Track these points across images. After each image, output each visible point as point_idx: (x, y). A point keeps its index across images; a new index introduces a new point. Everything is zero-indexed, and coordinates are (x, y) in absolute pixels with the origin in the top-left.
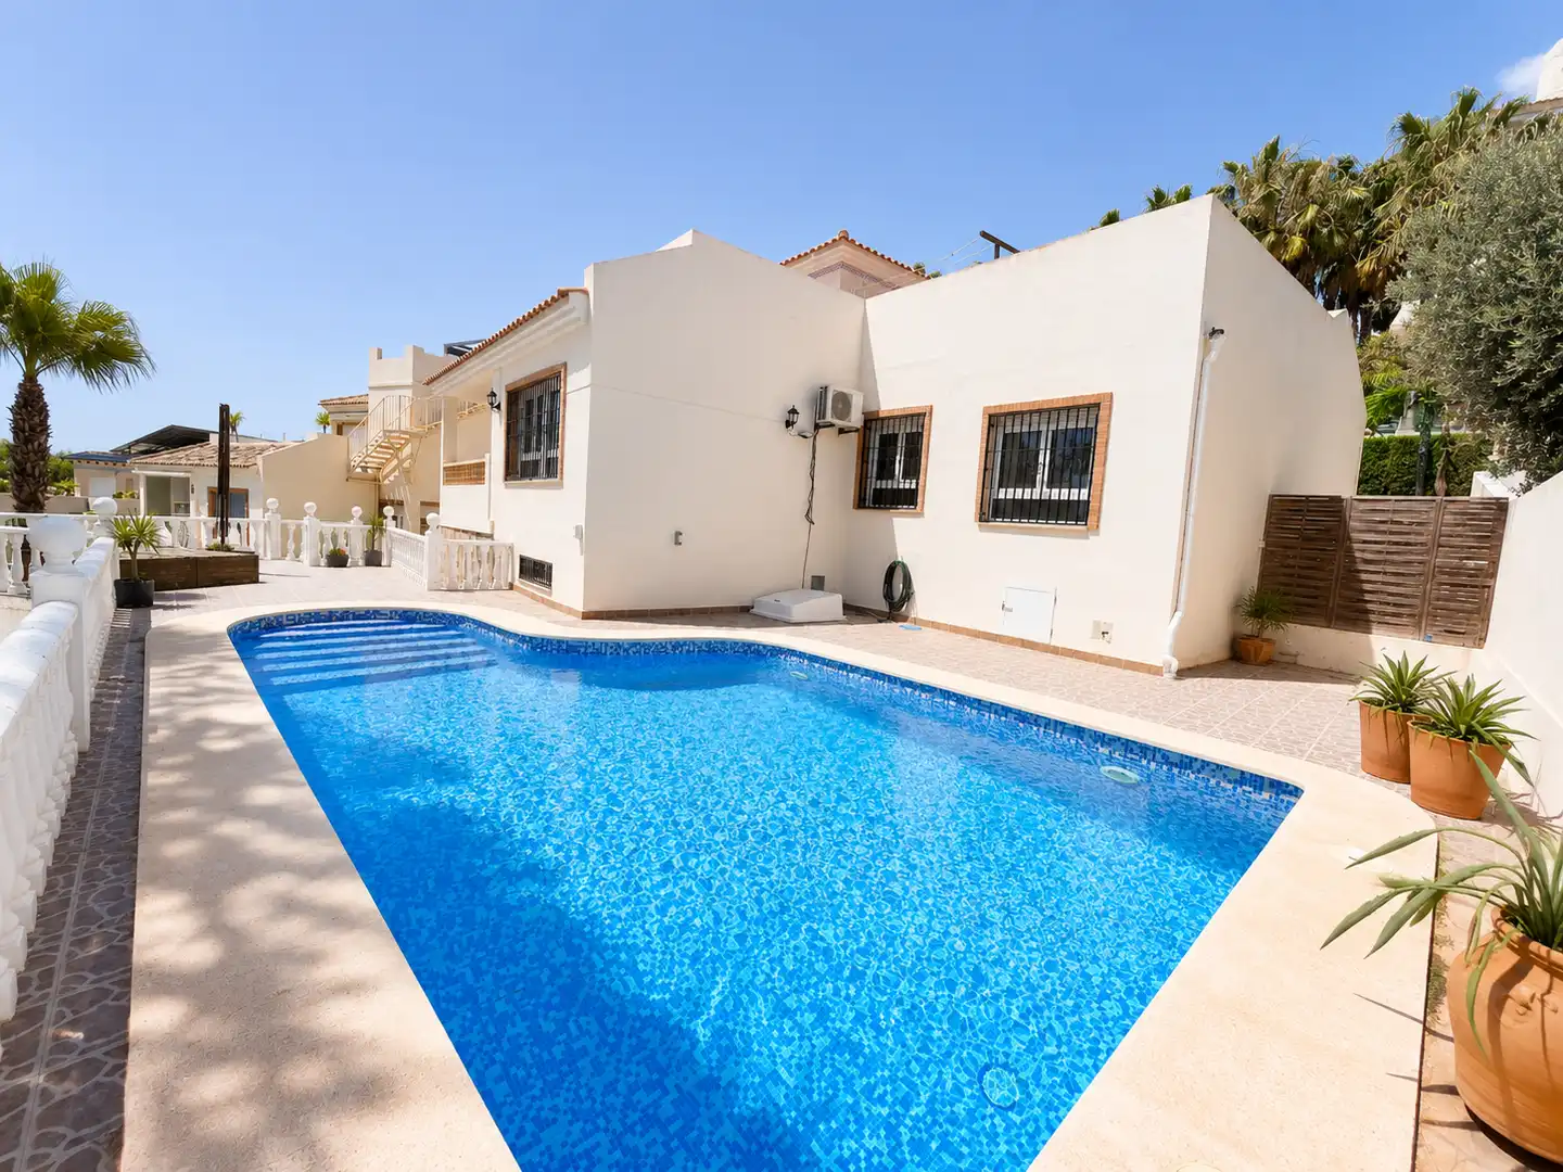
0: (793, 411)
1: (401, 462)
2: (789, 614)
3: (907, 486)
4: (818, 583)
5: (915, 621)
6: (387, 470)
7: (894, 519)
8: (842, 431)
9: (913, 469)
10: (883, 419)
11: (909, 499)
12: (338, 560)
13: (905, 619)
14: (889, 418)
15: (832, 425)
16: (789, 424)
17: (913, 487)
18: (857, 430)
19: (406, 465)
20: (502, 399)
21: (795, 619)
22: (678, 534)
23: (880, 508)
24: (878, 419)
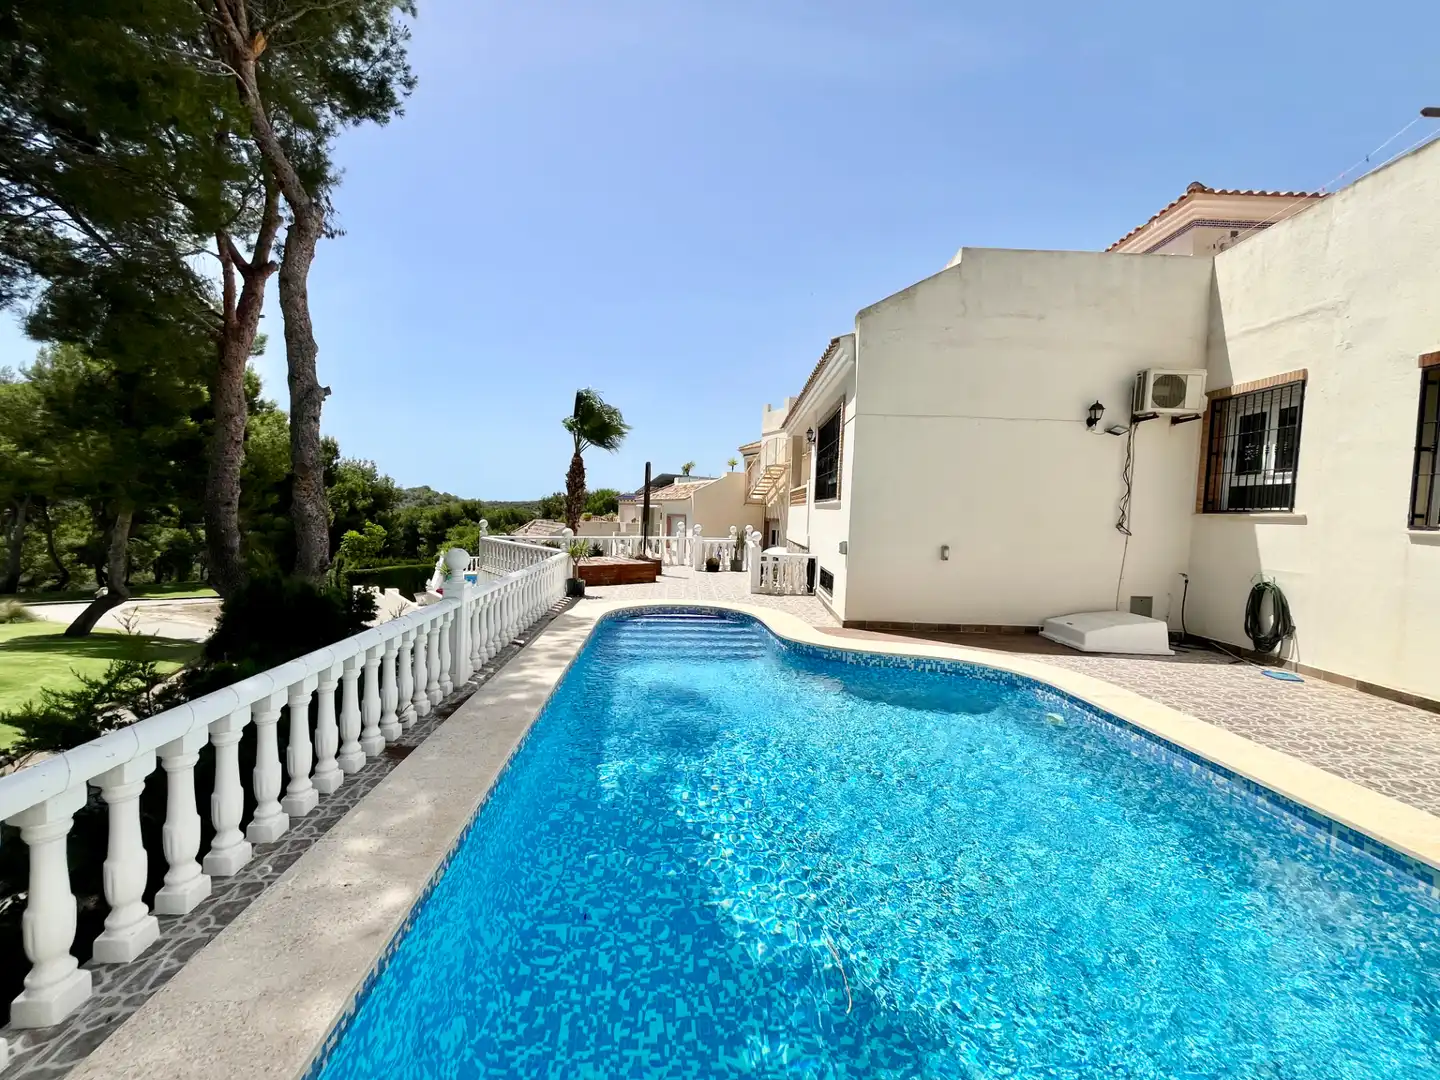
0: (1097, 407)
1: (778, 490)
2: (1082, 641)
3: (1279, 482)
4: (1142, 606)
5: (1297, 668)
6: (770, 495)
7: (1257, 525)
8: (1175, 420)
9: (1288, 458)
10: (1237, 397)
11: (1283, 497)
12: (712, 567)
13: (1280, 662)
14: (1245, 395)
15: (1155, 416)
16: (1091, 422)
17: (1288, 481)
18: (1197, 417)
19: (781, 491)
20: (815, 435)
21: (1086, 647)
22: (945, 548)
23: (1236, 512)
24: (1231, 397)
